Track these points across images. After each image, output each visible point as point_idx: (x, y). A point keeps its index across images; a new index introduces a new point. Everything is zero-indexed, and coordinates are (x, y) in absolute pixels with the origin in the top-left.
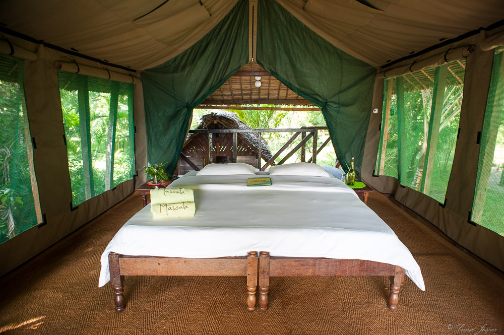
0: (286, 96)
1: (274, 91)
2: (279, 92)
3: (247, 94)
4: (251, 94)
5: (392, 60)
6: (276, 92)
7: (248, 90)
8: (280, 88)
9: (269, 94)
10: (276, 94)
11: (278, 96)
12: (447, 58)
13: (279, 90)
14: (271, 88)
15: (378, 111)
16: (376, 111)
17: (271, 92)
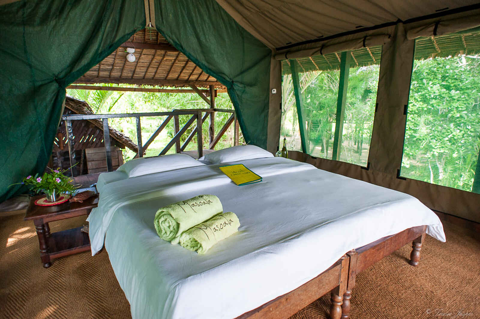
0: (154, 75)
1: (142, 68)
2: (147, 69)
3: (105, 70)
4: (111, 71)
5: (293, 42)
6: (144, 69)
7: (109, 65)
8: (149, 65)
9: (134, 72)
10: (142, 72)
11: (145, 75)
12: (366, 43)
13: (148, 67)
14: (139, 64)
15: (277, 91)
16: (274, 91)
17: (138, 70)
